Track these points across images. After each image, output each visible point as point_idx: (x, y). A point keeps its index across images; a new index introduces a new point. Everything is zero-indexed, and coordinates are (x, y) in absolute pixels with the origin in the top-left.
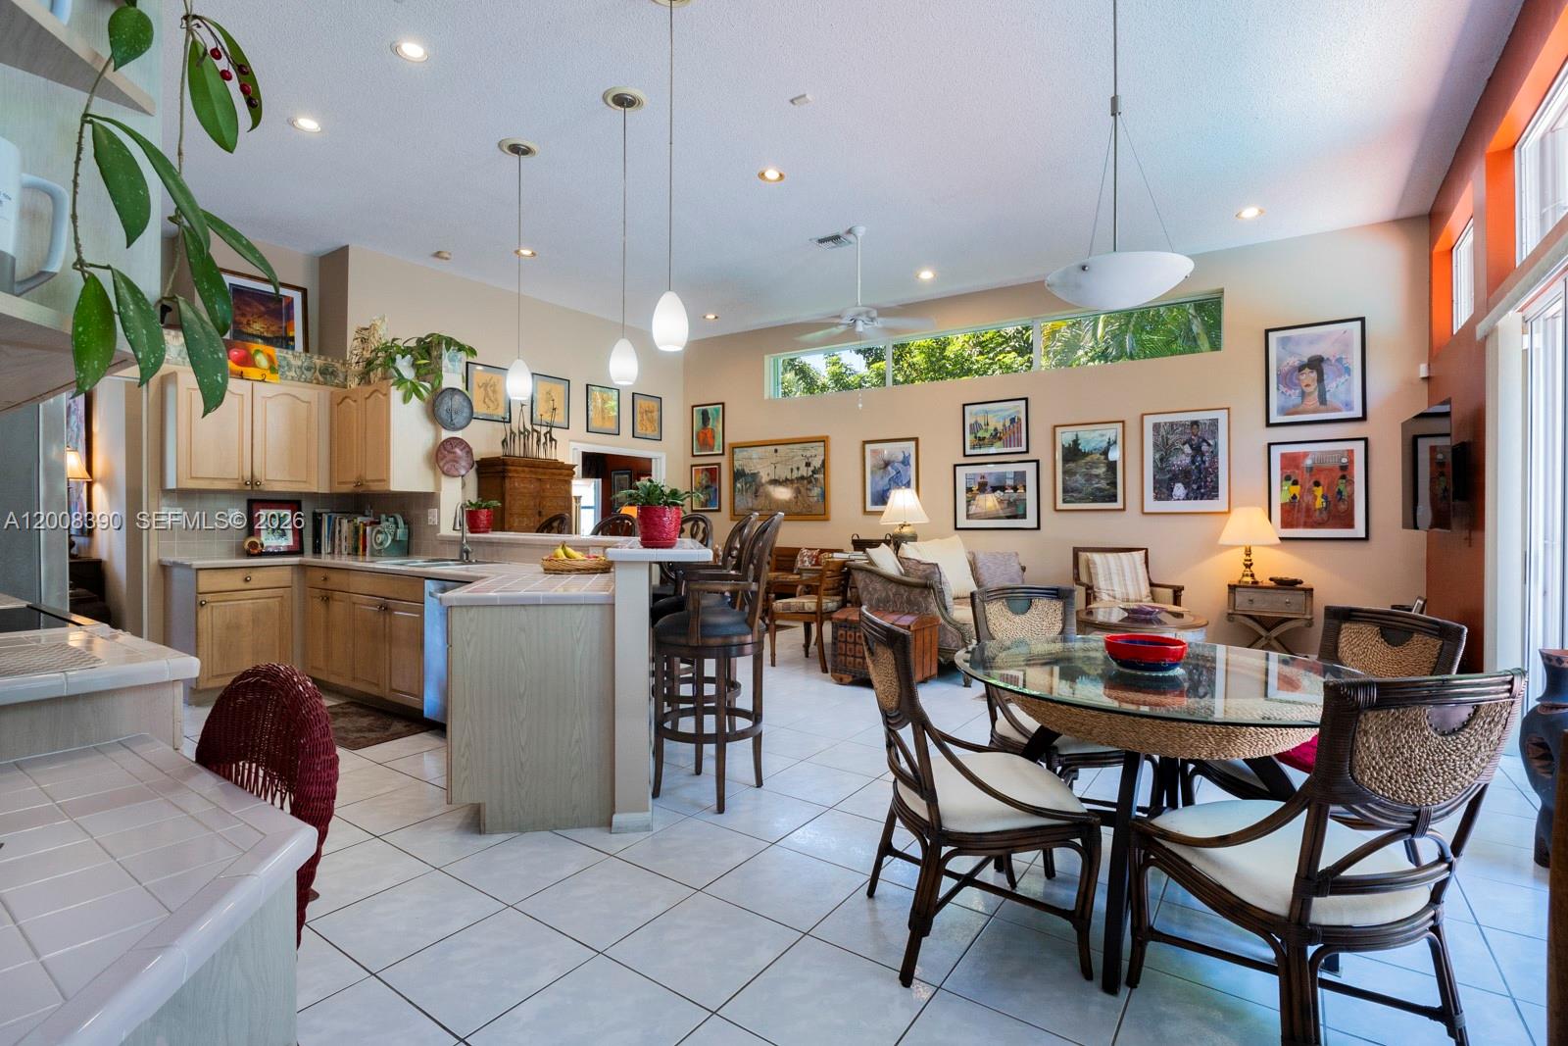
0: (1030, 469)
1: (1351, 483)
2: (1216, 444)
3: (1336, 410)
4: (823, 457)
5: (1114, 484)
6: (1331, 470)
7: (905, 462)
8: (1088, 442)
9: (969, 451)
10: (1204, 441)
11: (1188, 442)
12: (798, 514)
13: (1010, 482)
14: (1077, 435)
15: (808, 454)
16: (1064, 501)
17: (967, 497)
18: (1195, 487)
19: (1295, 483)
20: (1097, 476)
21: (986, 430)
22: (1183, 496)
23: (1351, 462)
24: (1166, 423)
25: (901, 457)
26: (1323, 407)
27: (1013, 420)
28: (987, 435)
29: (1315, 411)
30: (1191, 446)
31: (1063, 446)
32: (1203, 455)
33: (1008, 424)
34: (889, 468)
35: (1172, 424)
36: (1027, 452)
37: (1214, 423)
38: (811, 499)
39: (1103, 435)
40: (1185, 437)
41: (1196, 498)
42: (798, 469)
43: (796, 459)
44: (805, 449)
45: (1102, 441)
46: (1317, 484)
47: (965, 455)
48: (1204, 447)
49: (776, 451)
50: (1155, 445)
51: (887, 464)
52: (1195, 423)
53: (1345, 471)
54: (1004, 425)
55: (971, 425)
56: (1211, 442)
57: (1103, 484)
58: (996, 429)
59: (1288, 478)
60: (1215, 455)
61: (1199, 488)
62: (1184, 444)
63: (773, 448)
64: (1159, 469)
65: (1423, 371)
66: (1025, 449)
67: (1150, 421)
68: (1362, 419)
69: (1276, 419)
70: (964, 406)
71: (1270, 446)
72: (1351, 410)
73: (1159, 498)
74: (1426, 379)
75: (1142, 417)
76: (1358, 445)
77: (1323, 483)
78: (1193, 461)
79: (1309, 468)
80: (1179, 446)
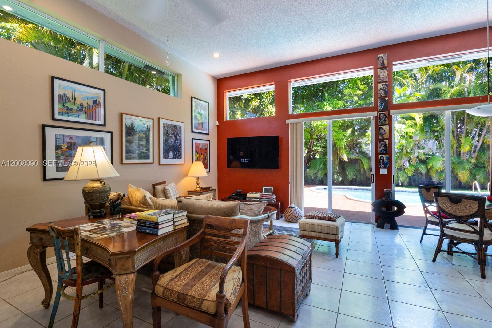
0: (106, 136)
1: (207, 154)
2: (181, 136)
3: (204, 130)
5: (148, 149)
6: (204, 150)
8: (139, 126)
9: (57, 116)
10: (178, 134)
11: (173, 134)
14: (133, 121)
16: (127, 158)
17: (57, 153)
18: (175, 153)
19: (198, 154)
20: (142, 145)
21: (74, 104)
22: (172, 157)
23: (207, 147)
24: (167, 124)
26: (202, 129)
27: (95, 102)
28: (75, 108)
29: (201, 130)
30: (174, 136)
31: (126, 126)
32: (177, 140)
33: (91, 103)
35: (169, 125)
36: (104, 125)
37: (181, 127)
39: (144, 124)
40: (172, 133)
41: (176, 158)
45: (144, 127)
46: (202, 154)
47: (53, 119)
48: (178, 137)
50: (164, 133)
52: (175, 126)
53: (206, 149)
54: (88, 104)
55: (59, 96)
56: (180, 135)
57: (144, 150)
58: (81, 105)
59: (196, 152)
60: (181, 141)
61: (177, 154)
62: (172, 135)
64: (166, 145)
65: (217, 123)
66: (103, 124)
67: (162, 121)
68: (208, 134)
69: (194, 130)
70: (53, 78)
71: (193, 139)
72: (207, 131)
73: (165, 158)
74: (217, 125)
75: (159, 119)
76: (208, 142)
77: (203, 154)
78: (175, 143)
79: (200, 149)
80: (171, 135)
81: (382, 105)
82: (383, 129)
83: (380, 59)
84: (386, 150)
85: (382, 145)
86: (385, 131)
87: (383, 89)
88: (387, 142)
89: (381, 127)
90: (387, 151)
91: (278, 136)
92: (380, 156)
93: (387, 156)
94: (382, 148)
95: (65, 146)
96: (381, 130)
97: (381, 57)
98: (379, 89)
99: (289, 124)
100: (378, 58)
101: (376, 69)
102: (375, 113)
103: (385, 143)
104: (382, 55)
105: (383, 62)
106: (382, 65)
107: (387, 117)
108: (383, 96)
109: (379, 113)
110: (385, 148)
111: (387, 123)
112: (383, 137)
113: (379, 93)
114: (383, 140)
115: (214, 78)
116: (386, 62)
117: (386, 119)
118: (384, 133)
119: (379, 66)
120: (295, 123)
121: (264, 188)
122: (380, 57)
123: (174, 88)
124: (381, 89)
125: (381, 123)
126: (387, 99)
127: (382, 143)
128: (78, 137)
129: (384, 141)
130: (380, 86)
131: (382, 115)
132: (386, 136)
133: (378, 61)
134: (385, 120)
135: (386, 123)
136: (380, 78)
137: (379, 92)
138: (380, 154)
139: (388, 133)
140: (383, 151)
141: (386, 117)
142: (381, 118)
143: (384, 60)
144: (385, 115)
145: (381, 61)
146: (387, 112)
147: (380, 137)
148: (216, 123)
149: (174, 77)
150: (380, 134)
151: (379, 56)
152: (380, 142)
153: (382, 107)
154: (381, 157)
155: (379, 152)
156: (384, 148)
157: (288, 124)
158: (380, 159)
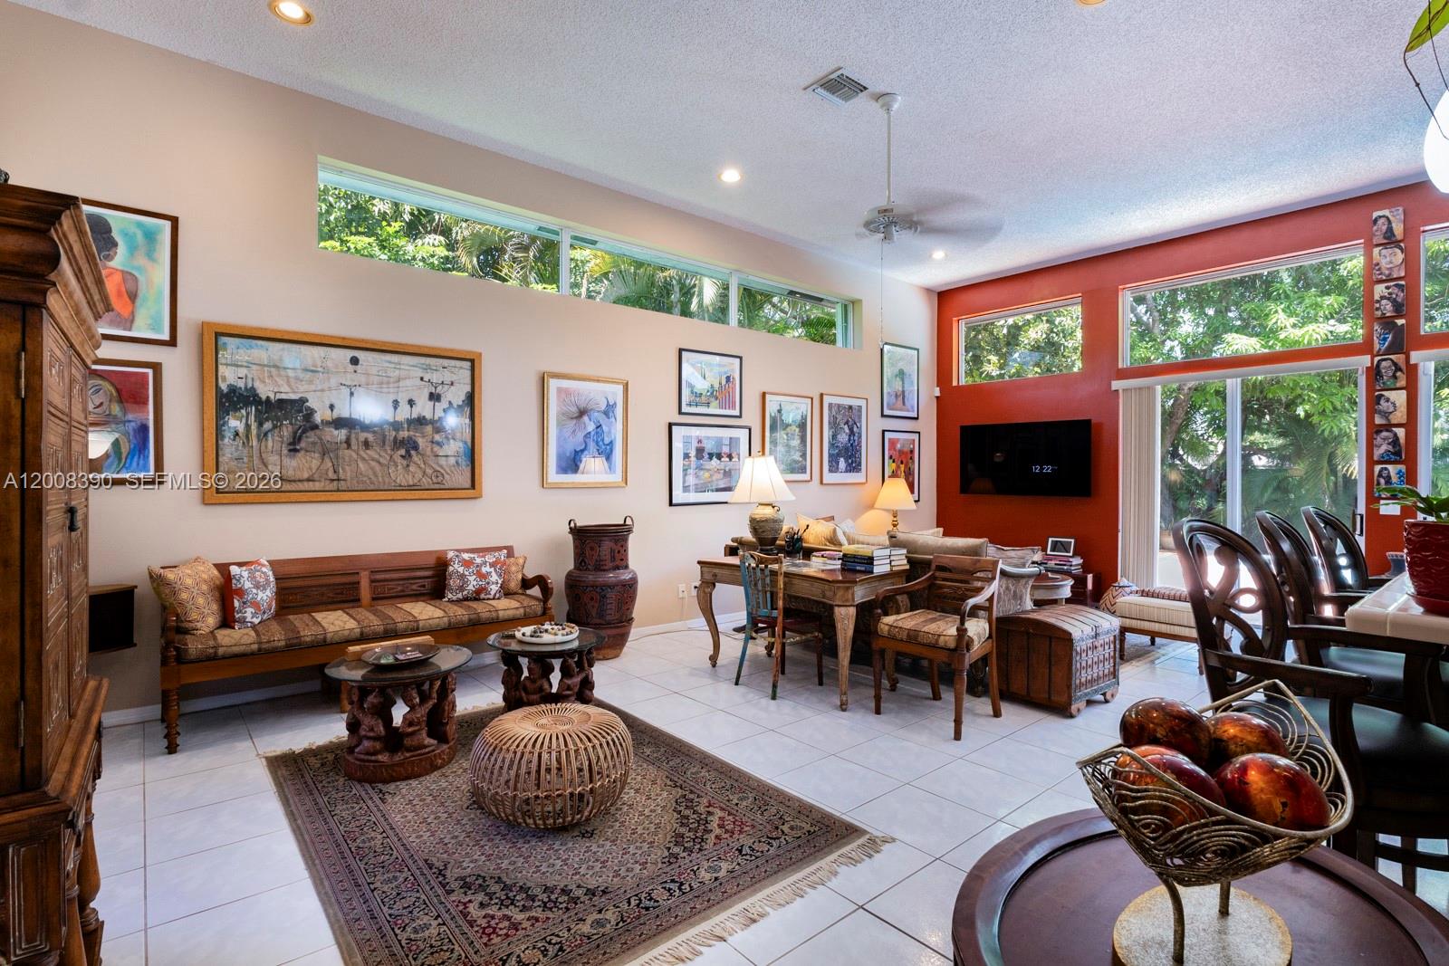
0: (743, 434)
1: (913, 462)
2: (861, 426)
3: (908, 411)
4: (468, 388)
5: (804, 455)
6: (907, 453)
7: (609, 411)
8: (789, 413)
9: (685, 409)
10: (855, 423)
11: (847, 423)
12: (411, 488)
13: (726, 450)
14: (781, 405)
15: (436, 378)
17: (684, 465)
18: (850, 461)
19: (894, 462)
20: (795, 448)
22: (844, 469)
24: (836, 404)
25: (603, 407)
26: (904, 407)
27: (728, 379)
28: (704, 392)
29: (901, 410)
30: (849, 427)
31: (771, 415)
32: (854, 435)
33: (724, 382)
34: (585, 418)
35: (839, 406)
36: (740, 417)
37: (860, 408)
38: (442, 461)
39: (797, 408)
40: (846, 419)
41: (850, 471)
42: (411, 403)
43: (408, 382)
44: (427, 368)
45: (797, 414)
46: (902, 463)
47: (680, 412)
48: (855, 429)
49: (355, 361)
50: (829, 423)
51: (582, 413)
52: (850, 407)
53: (912, 452)
54: (720, 384)
56: (858, 424)
57: (797, 456)
58: (712, 387)
59: (891, 457)
60: (860, 437)
61: (852, 462)
62: (845, 425)
63: (350, 353)
64: (832, 445)
65: (937, 392)
66: (738, 414)
67: (827, 400)
68: (917, 419)
69: (887, 412)
70: (681, 351)
71: (884, 431)
72: (913, 411)
73: (830, 471)
74: (937, 397)
75: (822, 395)
76: (916, 437)
77: (904, 462)
78: (849, 440)
79: (900, 451)
80: (842, 425)
81: (1385, 339)
82: (1388, 400)
83: (1381, 221)
84: (1398, 453)
85: (1384, 439)
86: (1394, 404)
87: (1388, 299)
88: (1401, 432)
89: (1382, 395)
90: (1401, 458)
91: (1089, 422)
92: (1377, 468)
93: (1403, 468)
94: (1384, 448)
95: (693, 453)
96: (1382, 402)
97: (1384, 216)
98: (1377, 297)
99: (1121, 391)
100: (1375, 221)
101: (1369, 247)
102: (1365, 360)
103: (1395, 435)
104: (1386, 212)
105: (1390, 230)
106: (1385, 238)
107: (1401, 370)
108: (1388, 315)
109: (1377, 359)
110: (1394, 447)
111: (1402, 383)
112: (1389, 420)
113: (1377, 309)
114: (1388, 427)
115: (928, 291)
116: (1398, 229)
117: (1399, 374)
118: (1391, 409)
119: (1379, 239)
120: (1135, 389)
121: (1050, 540)
122: (1380, 217)
123: (846, 327)
124: (1382, 298)
125: (1383, 383)
126: (1400, 322)
127: (1385, 434)
128: (708, 438)
129: (1391, 431)
130: (1380, 290)
131: (1384, 364)
132: (1400, 416)
133: (1375, 228)
134: (1395, 377)
135: (1398, 385)
136: (1379, 269)
137: (1378, 305)
138: (1379, 462)
139: (1404, 409)
140: (1388, 455)
141: (1398, 369)
142: (1383, 371)
143: (1394, 225)
144: (1395, 364)
145: (1384, 228)
146: (1402, 356)
147: (1378, 420)
148: (933, 391)
149: (846, 306)
150: (1380, 412)
151: (1375, 215)
152: (1378, 432)
153: (1387, 344)
154: (1381, 471)
155: (1376, 458)
156: (1390, 448)
157: (1117, 391)
158: (1380, 475)
